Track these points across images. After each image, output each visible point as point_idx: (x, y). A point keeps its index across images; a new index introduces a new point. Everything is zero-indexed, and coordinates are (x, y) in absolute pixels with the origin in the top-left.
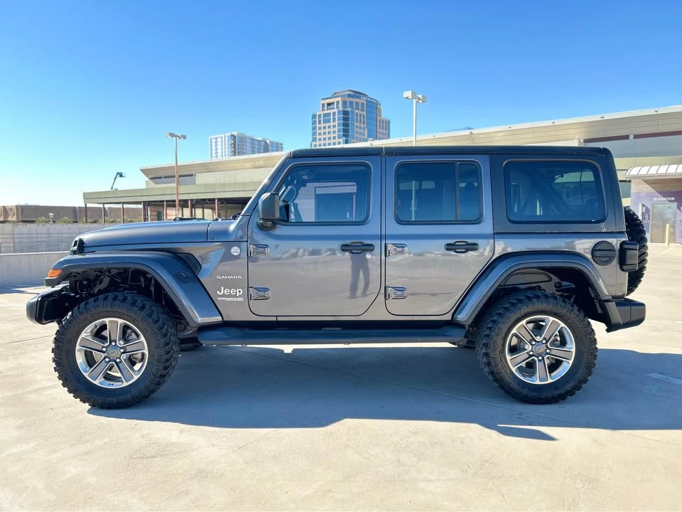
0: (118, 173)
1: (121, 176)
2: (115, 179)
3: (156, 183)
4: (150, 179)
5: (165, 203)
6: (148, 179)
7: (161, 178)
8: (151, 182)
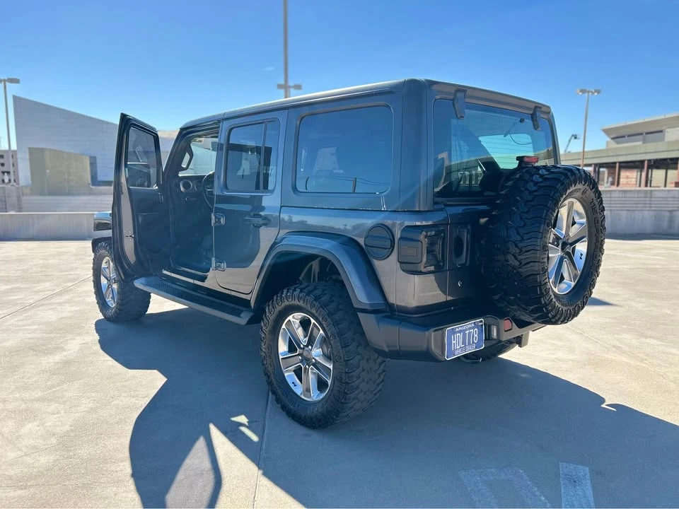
0: (573, 135)
1: (576, 138)
2: (570, 141)
3: (618, 143)
4: (613, 139)
5: (617, 165)
6: (609, 139)
7: (624, 137)
8: (612, 141)
